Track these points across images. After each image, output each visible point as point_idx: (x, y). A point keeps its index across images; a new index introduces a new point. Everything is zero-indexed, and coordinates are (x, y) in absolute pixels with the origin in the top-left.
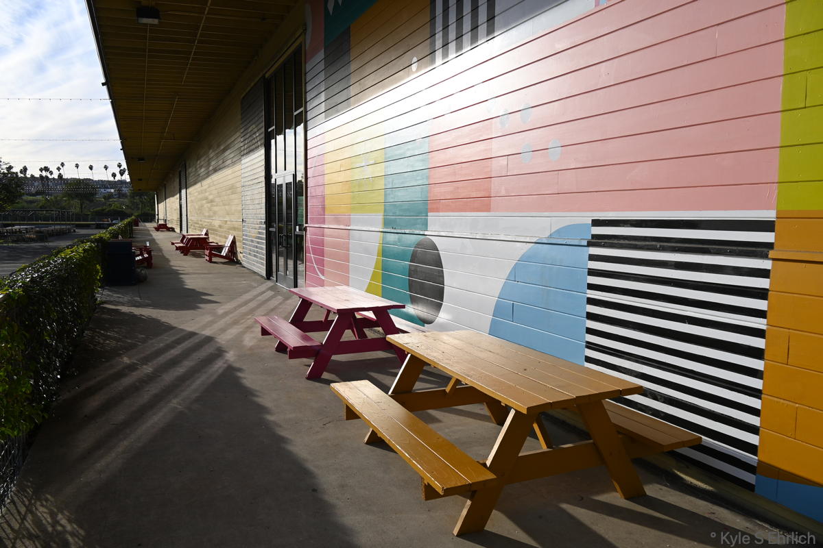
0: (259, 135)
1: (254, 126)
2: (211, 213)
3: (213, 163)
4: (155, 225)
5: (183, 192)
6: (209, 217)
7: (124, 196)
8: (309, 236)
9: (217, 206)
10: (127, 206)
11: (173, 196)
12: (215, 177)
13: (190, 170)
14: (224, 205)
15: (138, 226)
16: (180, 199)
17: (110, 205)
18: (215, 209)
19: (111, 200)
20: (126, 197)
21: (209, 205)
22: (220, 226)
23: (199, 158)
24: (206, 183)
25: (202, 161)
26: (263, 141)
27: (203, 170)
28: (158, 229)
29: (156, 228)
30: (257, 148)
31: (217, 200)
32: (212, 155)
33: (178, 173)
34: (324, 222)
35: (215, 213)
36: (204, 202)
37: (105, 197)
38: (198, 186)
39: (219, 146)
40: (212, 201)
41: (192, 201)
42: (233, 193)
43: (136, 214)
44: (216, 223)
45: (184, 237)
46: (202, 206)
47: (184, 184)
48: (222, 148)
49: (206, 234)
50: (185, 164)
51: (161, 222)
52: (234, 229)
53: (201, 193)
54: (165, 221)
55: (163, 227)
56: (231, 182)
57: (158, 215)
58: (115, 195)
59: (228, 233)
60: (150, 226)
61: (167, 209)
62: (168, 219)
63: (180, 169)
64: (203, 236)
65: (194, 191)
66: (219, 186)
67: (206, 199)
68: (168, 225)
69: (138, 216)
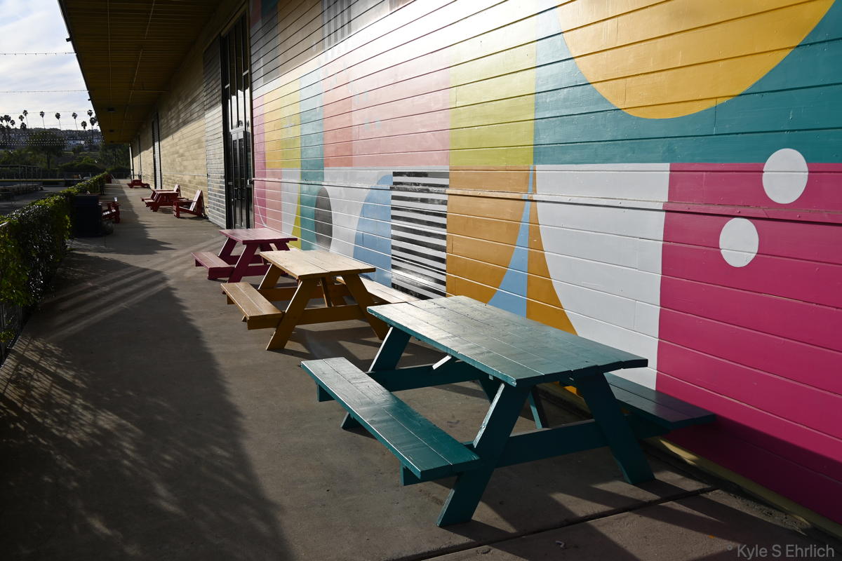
0: (218, 92)
1: (213, 82)
2: (182, 168)
3: (182, 115)
4: (129, 181)
5: (157, 144)
6: (180, 171)
7: (95, 148)
8: (256, 189)
9: (187, 160)
10: (99, 160)
11: (147, 149)
12: (186, 130)
13: (162, 121)
14: (193, 159)
15: (111, 183)
16: (154, 153)
17: (81, 159)
18: (185, 163)
19: (81, 153)
20: (98, 150)
21: (180, 159)
22: (190, 182)
23: (170, 109)
24: (177, 135)
25: (173, 113)
27: (174, 122)
28: (131, 186)
29: (129, 185)
30: (217, 103)
31: (187, 154)
32: (180, 108)
33: (151, 125)
34: (265, 176)
35: (185, 167)
36: (176, 156)
37: (74, 150)
38: (169, 139)
39: (187, 98)
40: (182, 155)
41: (165, 155)
42: (200, 148)
43: (109, 169)
44: (187, 178)
45: (154, 193)
46: (174, 160)
47: (157, 137)
48: (189, 100)
49: (178, 190)
50: (157, 114)
51: (136, 178)
52: (202, 184)
53: (173, 146)
54: (140, 176)
55: (138, 184)
56: (198, 136)
57: (133, 170)
58: (86, 147)
59: (197, 188)
60: (124, 182)
61: (141, 163)
62: (143, 174)
63: (153, 120)
64: (175, 191)
65: (167, 144)
66: (187, 140)
67: (177, 153)
68: (142, 182)
69: (112, 172)
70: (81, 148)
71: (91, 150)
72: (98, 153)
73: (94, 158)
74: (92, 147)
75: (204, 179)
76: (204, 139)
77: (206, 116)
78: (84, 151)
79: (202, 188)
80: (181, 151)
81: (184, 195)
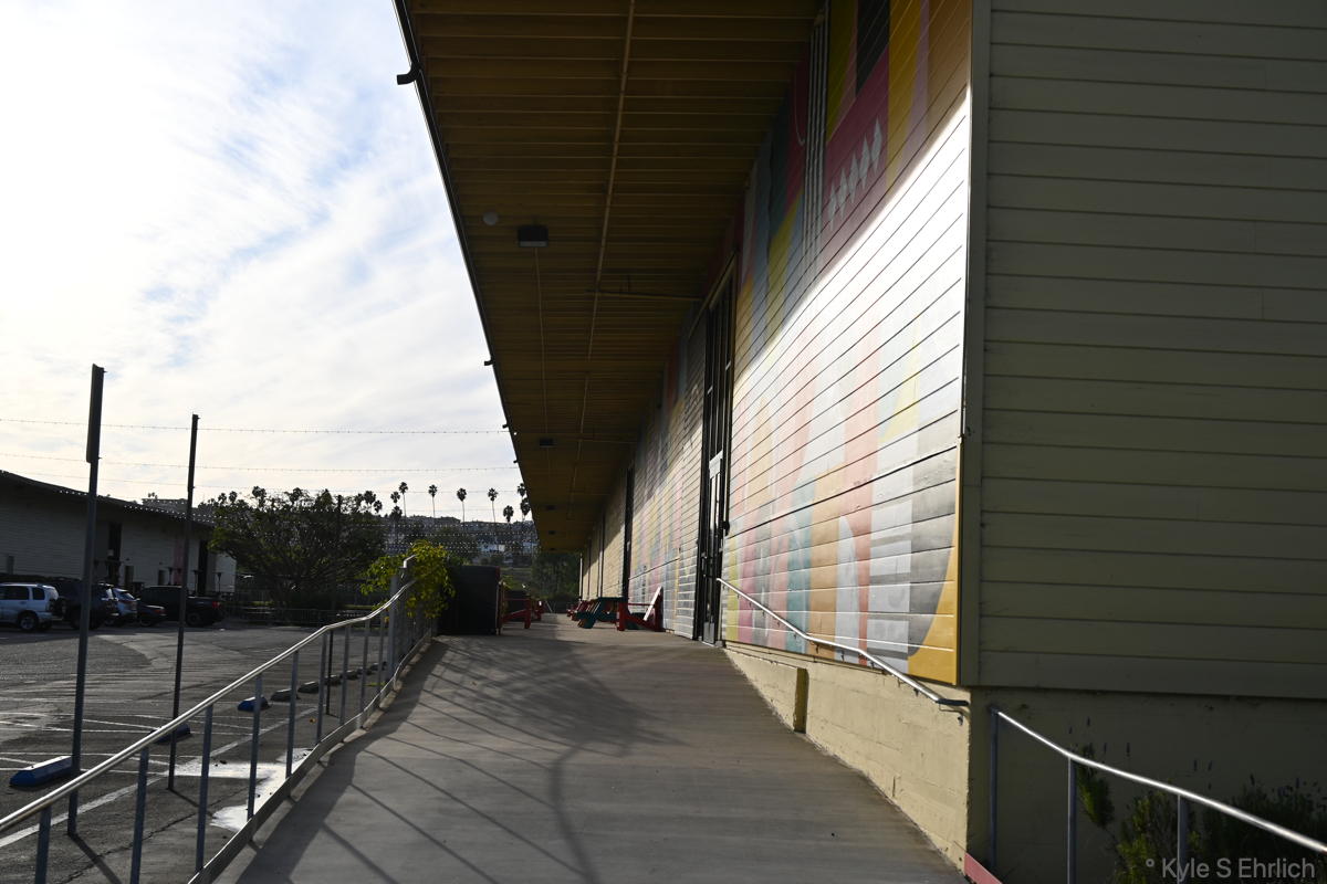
7: (526, 560)
10: (529, 582)
20: (530, 563)
58: (508, 558)
70: (497, 560)
71: (515, 564)
72: (530, 571)
73: (521, 579)
74: (520, 559)
78: (505, 565)
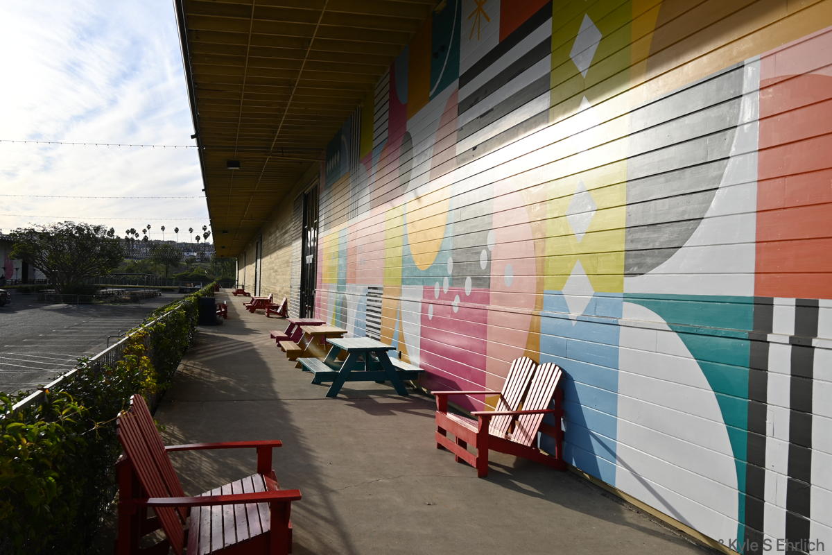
0: (300, 230)
1: (298, 222)
2: (275, 281)
3: (278, 241)
4: (234, 290)
5: (259, 260)
6: (274, 283)
7: (207, 260)
8: (316, 296)
9: (279, 275)
10: (209, 270)
11: (251, 264)
12: (280, 253)
13: (264, 243)
14: (283, 275)
15: (218, 291)
16: (256, 267)
17: (192, 270)
18: (278, 277)
19: (193, 264)
20: (209, 261)
21: (274, 274)
22: (280, 291)
23: (270, 236)
24: (274, 255)
25: (272, 238)
26: (301, 234)
27: (273, 245)
28: (235, 294)
29: (234, 293)
30: (299, 237)
31: (279, 270)
32: (278, 235)
33: (255, 245)
34: (321, 288)
35: (277, 280)
36: (272, 271)
37: (187, 261)
38: (268, 257)
39: (282, 230)
40: (276, 271)
41: (264, 270)
42: (288, 266)
43: (217, 280)
44: (278, 289)
45: (253, 299)
46: (270, 275)
47: (260, 255)
48: (284, 231)
49: (271, 298)
50: (261, 237)
51: (240, 288)
52: (287, 293)
53: (270, 263)
54: (243, 286)
55: (241, 292)
56: (287, 258)
57: (238, 281)
58: (198, 259)
59: (283, 296)
60: (230, 291)
61: (245, 276)
62: (246, 285)
63: (257, 241)
64: (269, 298)
65: (266, 261)
66: (280, 260)
67: (273, 269)
68: (245, 291)
69: (219, 282)
70: (193, 260)
71: (202, 261)
72: (209, 265)
73: (204, 269)
74: (203, 259)
75: (288, 289)
76: (291, 261)
77: (293, 245)
78: (196, 262)
79: (287, 296)
80: (276, 268)
81: (275, 301)
